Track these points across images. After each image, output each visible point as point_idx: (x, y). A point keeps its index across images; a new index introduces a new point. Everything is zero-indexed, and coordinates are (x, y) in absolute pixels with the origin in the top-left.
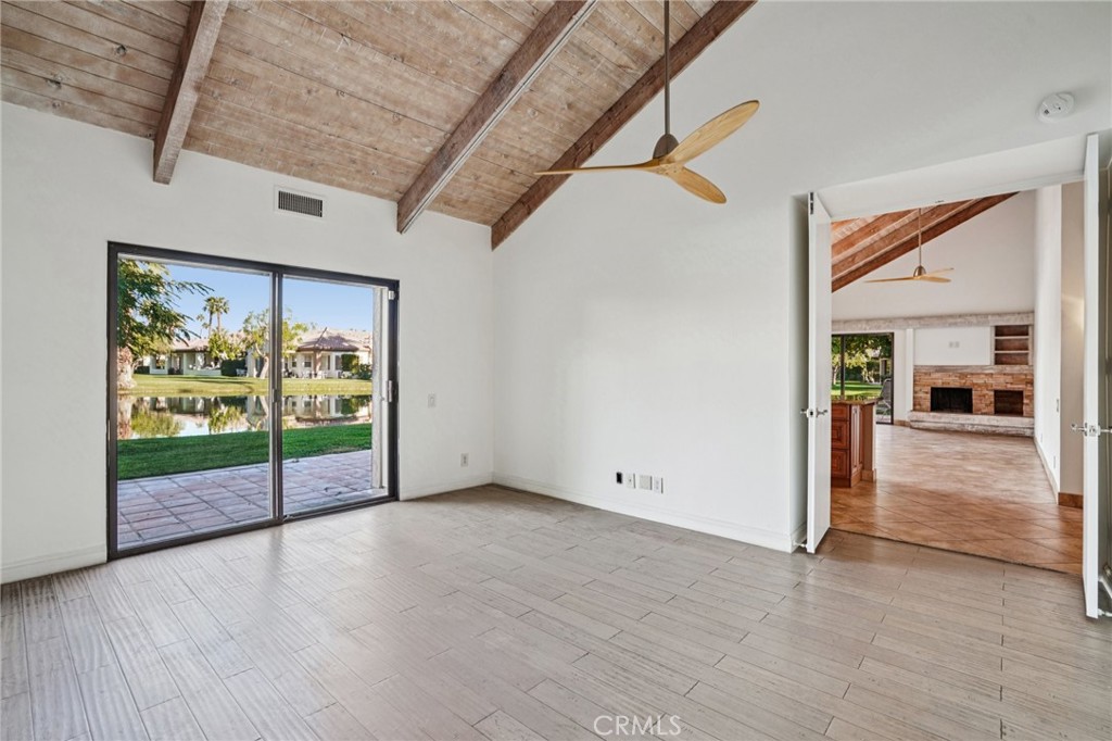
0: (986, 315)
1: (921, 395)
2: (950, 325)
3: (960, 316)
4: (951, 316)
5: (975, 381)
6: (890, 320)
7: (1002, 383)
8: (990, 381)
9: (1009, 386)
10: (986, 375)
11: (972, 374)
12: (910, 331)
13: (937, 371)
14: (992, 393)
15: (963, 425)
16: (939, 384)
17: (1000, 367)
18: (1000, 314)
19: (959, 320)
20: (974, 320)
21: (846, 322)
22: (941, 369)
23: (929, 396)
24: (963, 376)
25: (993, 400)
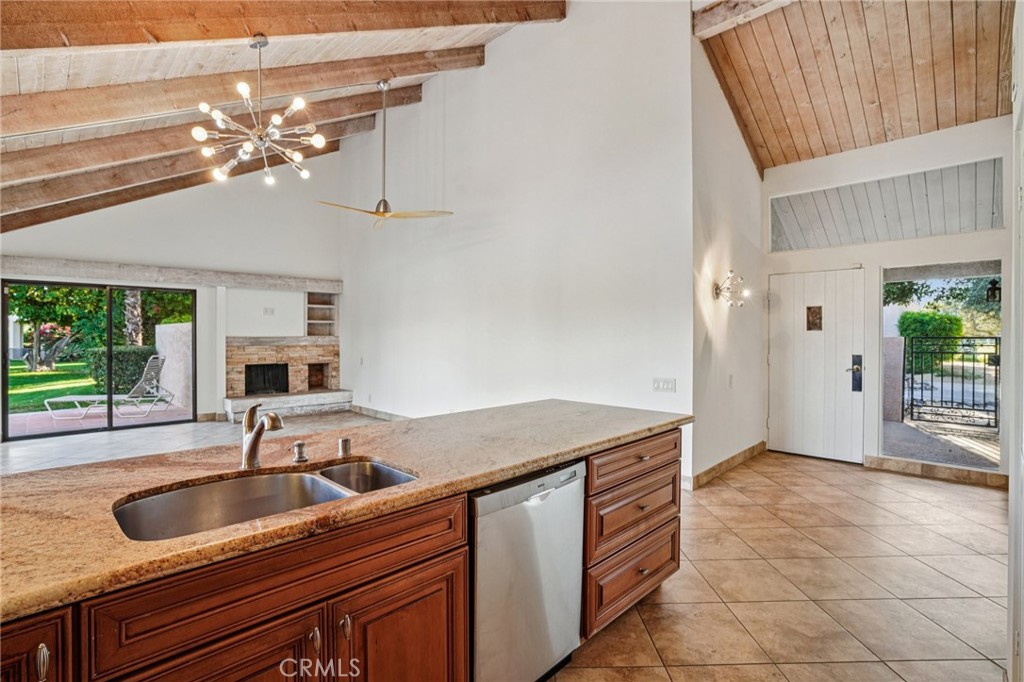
0: (304, 279)
1: (235, 376)
2: (270, 286)
3: (280, 277)
4: (271, 276)
5: (291, 355)
6: (196, 272)
7: (315, 356)
8: (305, 354)
9: (321, 358)
10: (301, 347)
11: (288, 347)
12: (221, 290)
13: (252, 344)
14: (307, 368)
15: (292, 408)
16: (255, 361)
17: (314, 338)
18: (316, 280)
19: (279, 282)
20: (293, 283)
21: (121, 265)
22: (256, 341)
23: (243, 376)
24: (279, 349)
25: (307, 375)
